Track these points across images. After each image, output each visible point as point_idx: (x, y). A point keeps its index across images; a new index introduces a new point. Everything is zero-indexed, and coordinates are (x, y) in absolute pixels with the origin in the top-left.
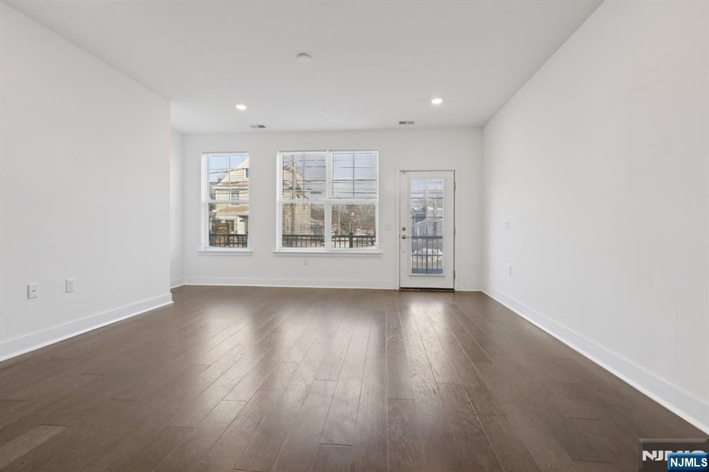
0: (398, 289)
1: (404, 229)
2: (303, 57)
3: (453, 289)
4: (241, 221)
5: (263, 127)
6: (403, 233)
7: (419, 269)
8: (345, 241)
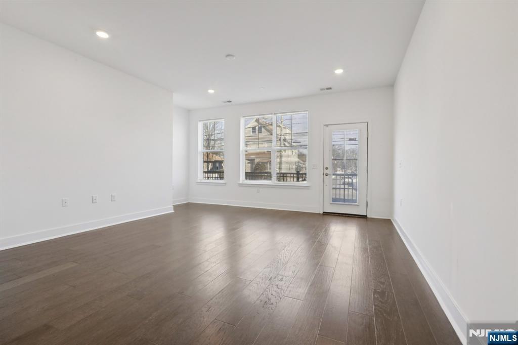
0: (321, 212)
1: (327, 169)
2: (229, 57)
3: (366, 216)
4: (248, 163)
5: (230, 102)
6: (326, 172)
7: (338, 199)
8: (294, 177)
